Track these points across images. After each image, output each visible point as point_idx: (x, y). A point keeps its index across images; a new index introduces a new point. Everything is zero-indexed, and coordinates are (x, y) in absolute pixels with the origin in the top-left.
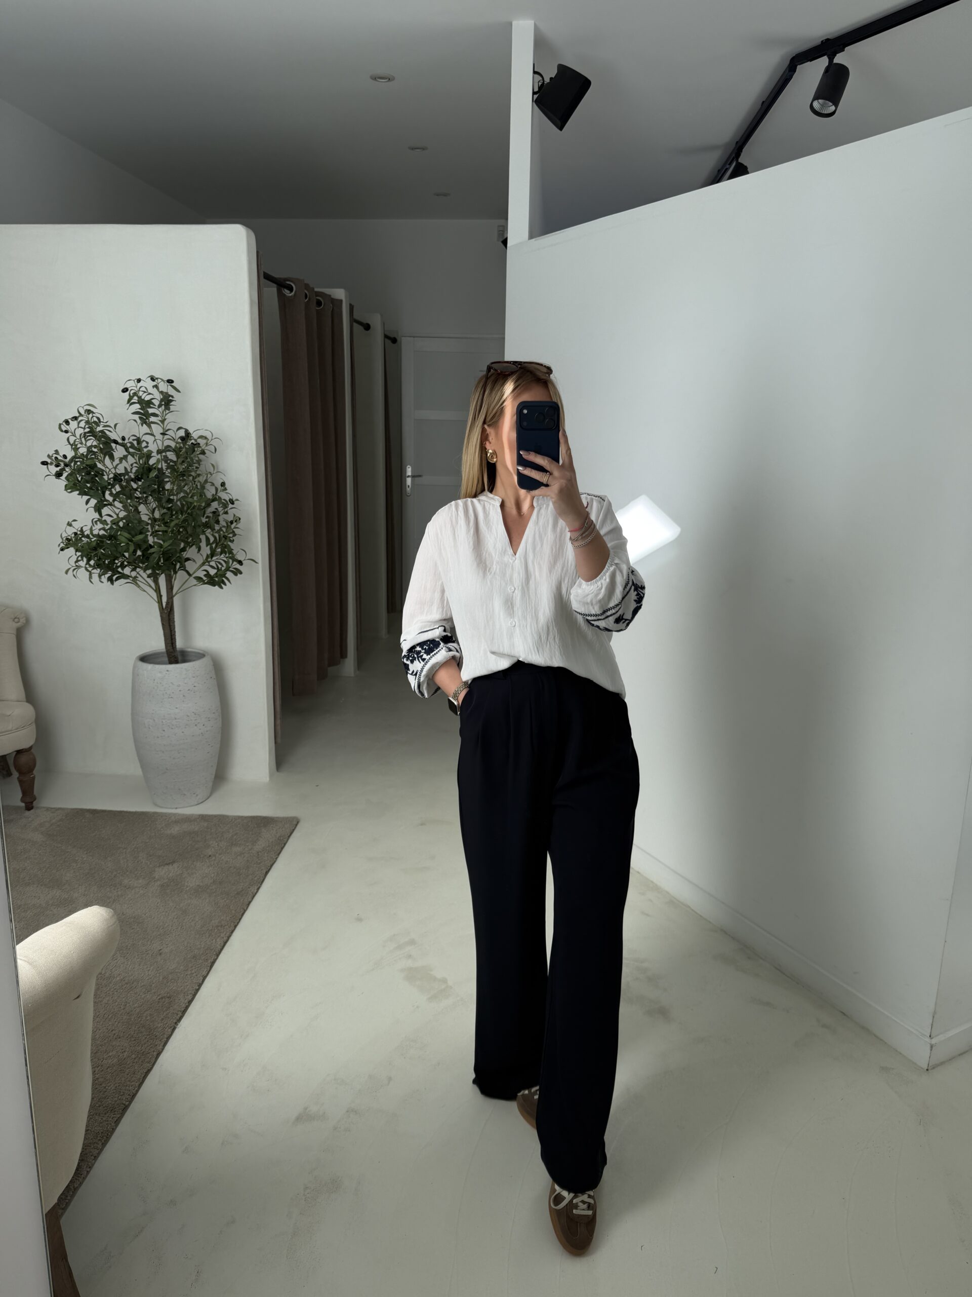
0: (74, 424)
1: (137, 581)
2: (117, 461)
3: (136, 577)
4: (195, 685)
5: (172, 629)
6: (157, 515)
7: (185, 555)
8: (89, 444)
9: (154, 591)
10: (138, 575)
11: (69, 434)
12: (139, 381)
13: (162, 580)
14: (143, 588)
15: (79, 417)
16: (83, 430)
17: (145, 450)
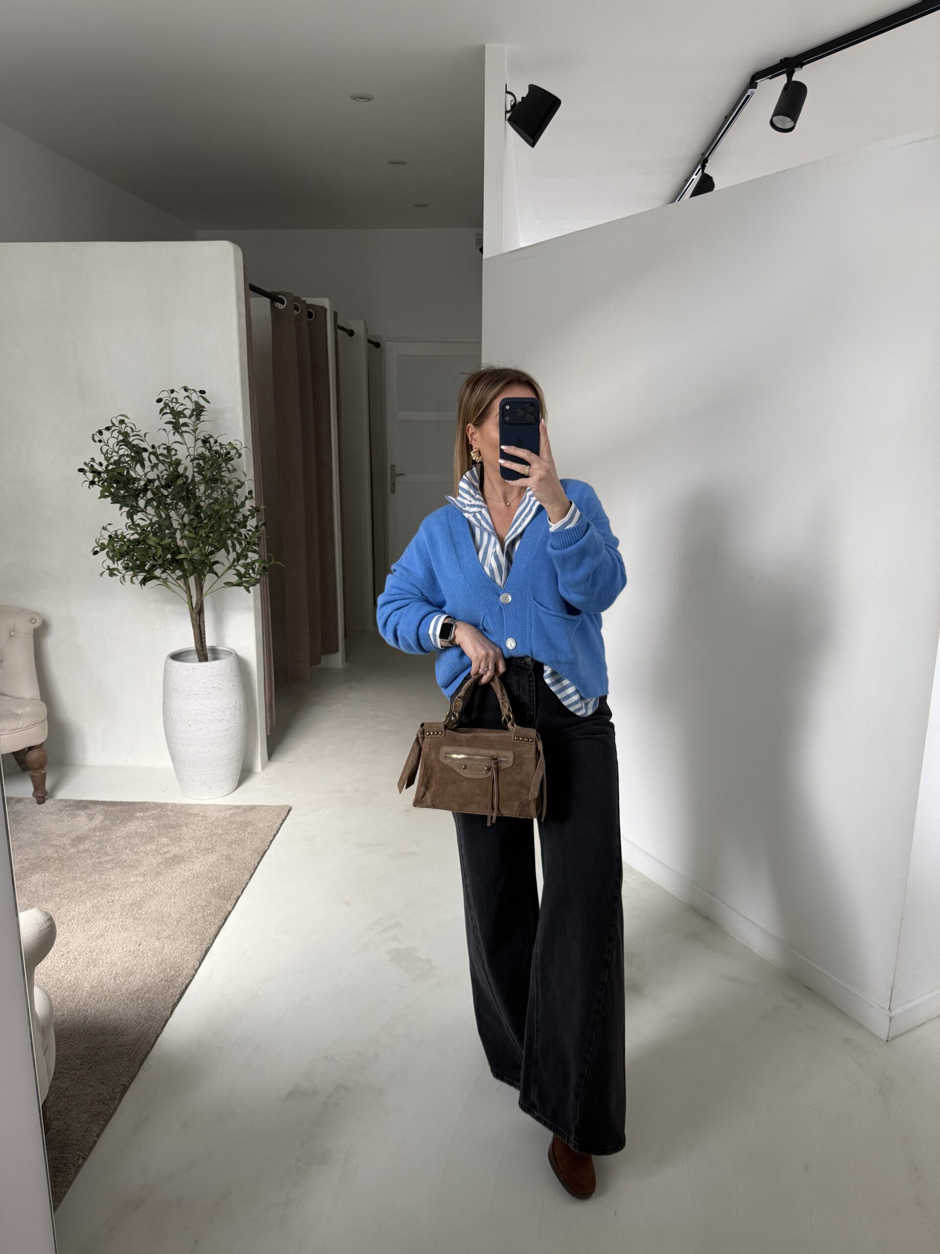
0: (106, 435)
1: (168, 582)
2: (148, 469)
3: (167, 578)
4: (220, 683)
5: (202, 628)
6: (186, 520)
7: (213, 558)
8: (121, 452)
9: (184, 592)
10: (169, 577)
11: (102, 444)
12: (172, 391)
13: (192, 580)
14: (173, 588)
15: (112, 426)
16: (116, 440)
17: (174, 458)
